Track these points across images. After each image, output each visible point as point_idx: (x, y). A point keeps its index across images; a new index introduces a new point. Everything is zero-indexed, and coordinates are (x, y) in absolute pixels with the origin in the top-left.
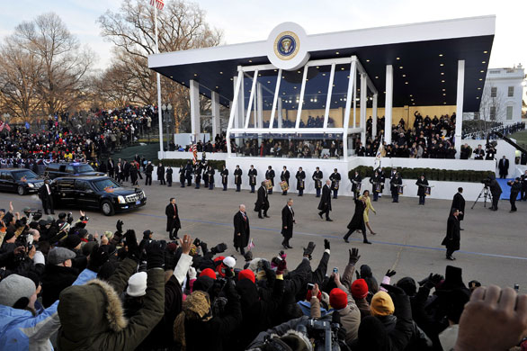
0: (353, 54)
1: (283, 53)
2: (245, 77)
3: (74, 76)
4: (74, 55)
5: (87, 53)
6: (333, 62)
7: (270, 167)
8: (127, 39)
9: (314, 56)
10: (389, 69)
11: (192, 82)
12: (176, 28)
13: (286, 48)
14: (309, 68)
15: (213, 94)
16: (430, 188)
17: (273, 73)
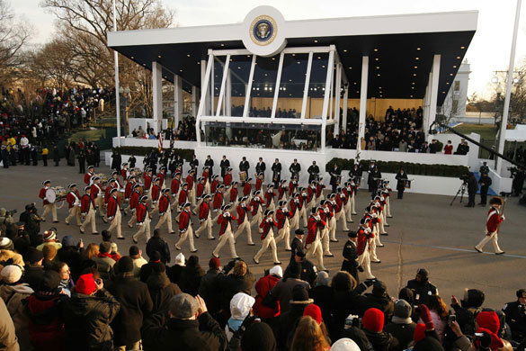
0: (332, 44)
1: (259, 38)
2: (215, 61)
3: (8, 50)
4: (9, 27)
5: (24, 24)
6: (311, 51)
7: (244, 158)
8: (71, 12)
9: (291, 43)
10: (366, 60)
11: (154, 64)
12: (127, 4)
13: (263, 33)
14: (285, 55)
15: (176, 77)
16: (409, 182)
17: (247, 59)
